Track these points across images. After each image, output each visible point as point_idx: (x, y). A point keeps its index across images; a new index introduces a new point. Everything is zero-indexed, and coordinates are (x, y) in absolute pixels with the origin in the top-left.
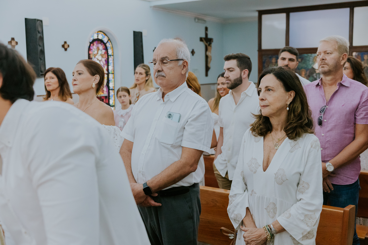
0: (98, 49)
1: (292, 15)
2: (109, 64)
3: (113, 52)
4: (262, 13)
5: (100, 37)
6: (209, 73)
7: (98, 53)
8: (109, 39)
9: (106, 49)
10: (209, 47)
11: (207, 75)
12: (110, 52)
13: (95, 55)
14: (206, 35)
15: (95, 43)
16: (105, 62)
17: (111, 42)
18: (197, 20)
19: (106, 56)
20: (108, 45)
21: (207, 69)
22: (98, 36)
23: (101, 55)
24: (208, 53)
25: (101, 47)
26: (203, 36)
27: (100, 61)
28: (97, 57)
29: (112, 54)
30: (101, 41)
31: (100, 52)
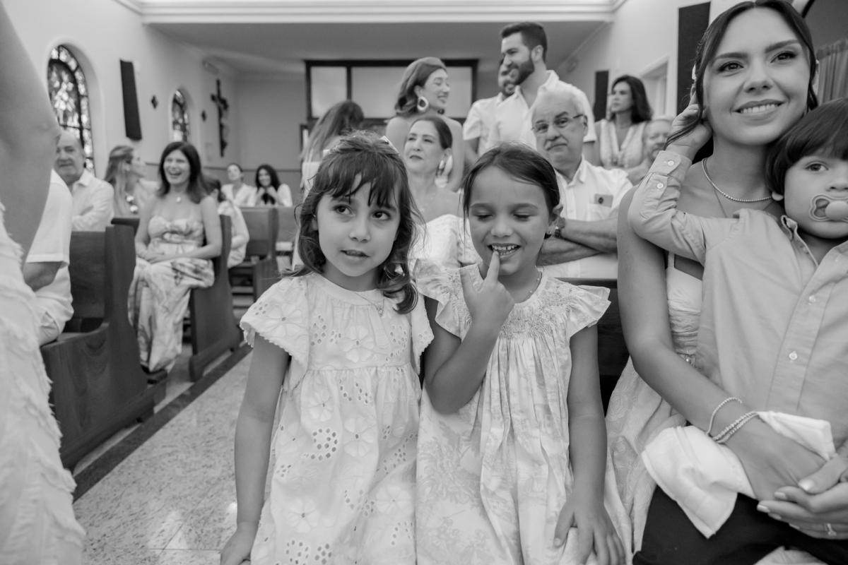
0: (61, 80)
1: (356, 71)
2: (82, 112)
3: (87, 91)
4: (310, 64)
5: (63, 57)
6: (227, 151)
7: (60, 87)
8: (78, 67)
9: (74, 81)
10: (224, 113)
11: (222, 154)
12: (82, 90)
13: (57, 90)
14: (219, 91)
15: (55, 68)
16: (74, 106)
17: (82, 71)
18: (206, 66)
19: (74, 95)
20: (78, 75)
21: (223, 145)
22: (59, 55)
23: (67, 91)
24: (224, 121)
25: (66, 77)
26: (215, 92)
27: (66, 102)
28: (60, 93)
29: (85, 94)
30: (65, 66)
31: (64, 86)
